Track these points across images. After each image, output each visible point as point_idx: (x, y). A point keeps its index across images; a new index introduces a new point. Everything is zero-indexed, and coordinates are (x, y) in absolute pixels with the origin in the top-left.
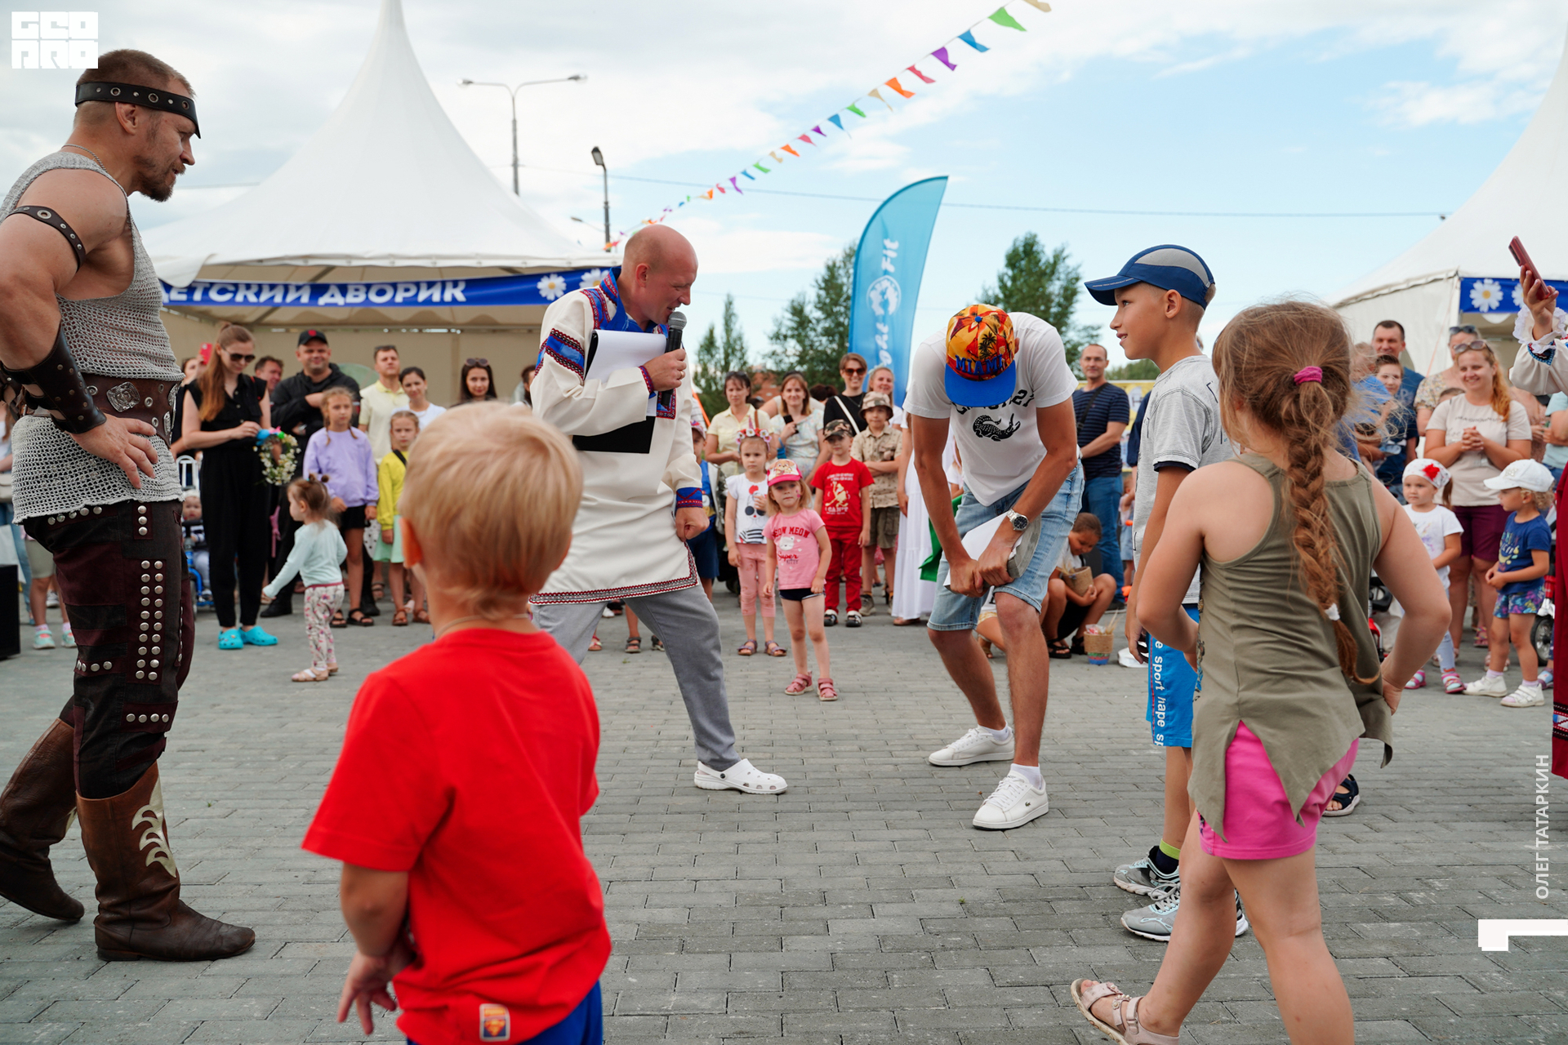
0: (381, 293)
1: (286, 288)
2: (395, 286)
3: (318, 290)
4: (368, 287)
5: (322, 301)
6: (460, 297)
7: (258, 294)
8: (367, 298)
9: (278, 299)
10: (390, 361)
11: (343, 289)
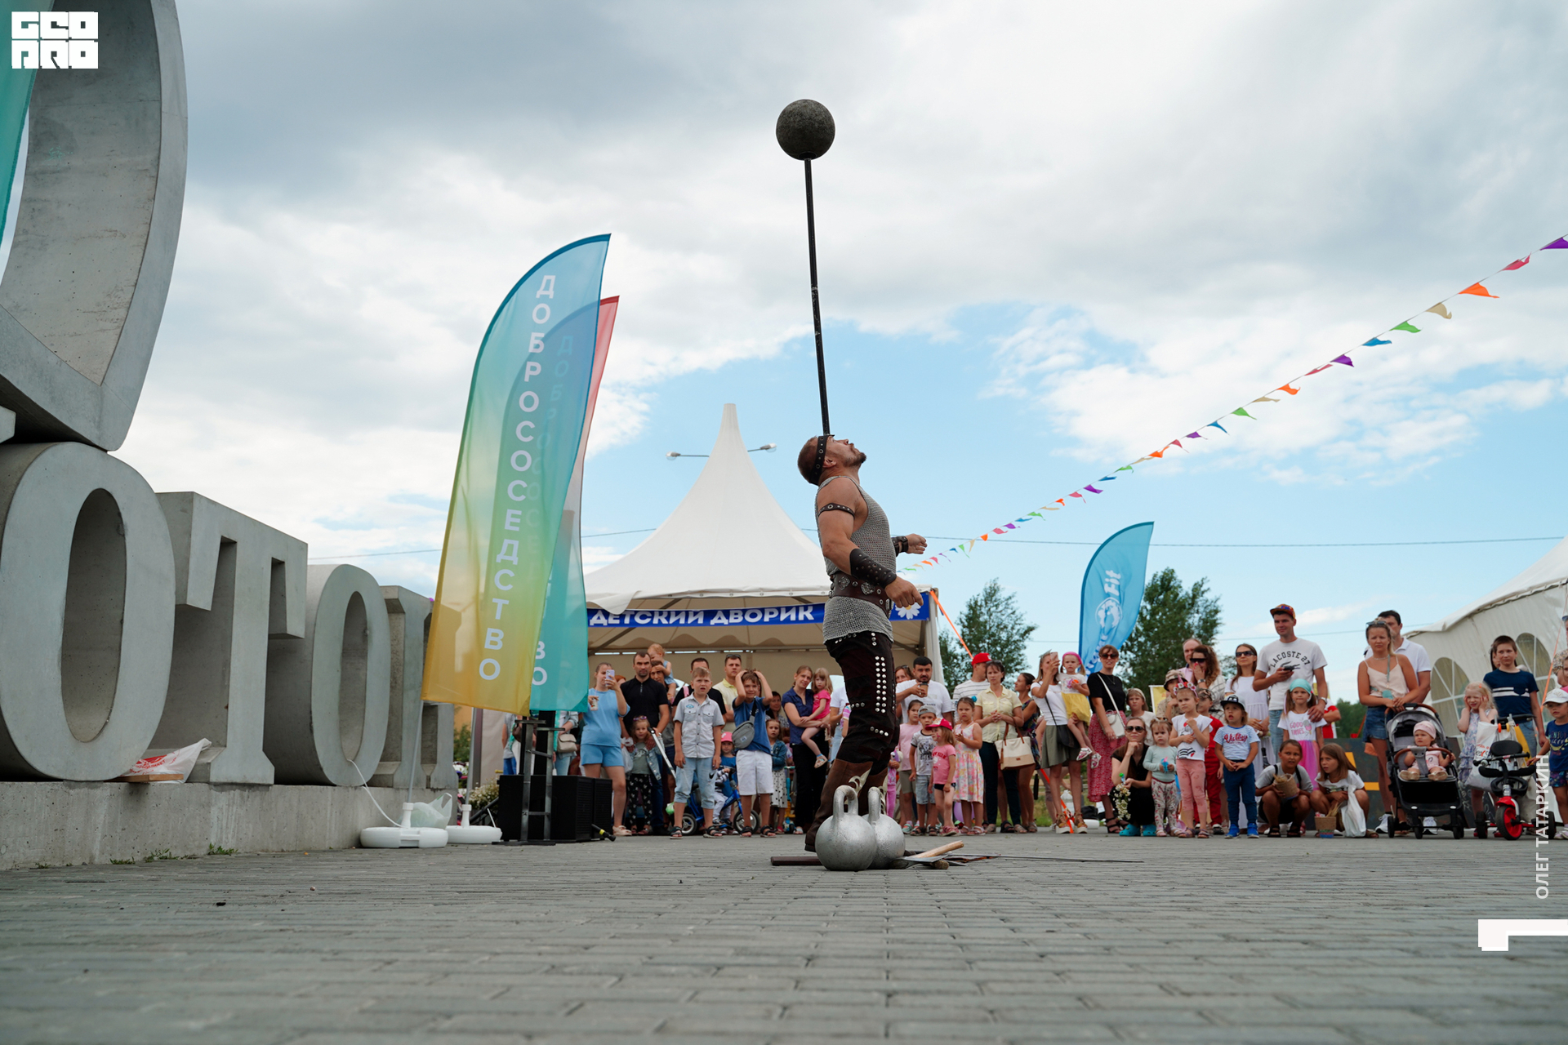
0: (753, 615)
1: (687, 613)
2: (763, 610)
3: (709, 615)
4: (744, 611)
5: (713, 622)
6: (810, 617)
7: (668, 618)
8: (744, 619)
9: (682, 621)
10: (734, 667)
11: (727, 614)
